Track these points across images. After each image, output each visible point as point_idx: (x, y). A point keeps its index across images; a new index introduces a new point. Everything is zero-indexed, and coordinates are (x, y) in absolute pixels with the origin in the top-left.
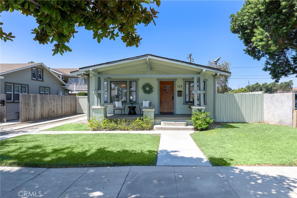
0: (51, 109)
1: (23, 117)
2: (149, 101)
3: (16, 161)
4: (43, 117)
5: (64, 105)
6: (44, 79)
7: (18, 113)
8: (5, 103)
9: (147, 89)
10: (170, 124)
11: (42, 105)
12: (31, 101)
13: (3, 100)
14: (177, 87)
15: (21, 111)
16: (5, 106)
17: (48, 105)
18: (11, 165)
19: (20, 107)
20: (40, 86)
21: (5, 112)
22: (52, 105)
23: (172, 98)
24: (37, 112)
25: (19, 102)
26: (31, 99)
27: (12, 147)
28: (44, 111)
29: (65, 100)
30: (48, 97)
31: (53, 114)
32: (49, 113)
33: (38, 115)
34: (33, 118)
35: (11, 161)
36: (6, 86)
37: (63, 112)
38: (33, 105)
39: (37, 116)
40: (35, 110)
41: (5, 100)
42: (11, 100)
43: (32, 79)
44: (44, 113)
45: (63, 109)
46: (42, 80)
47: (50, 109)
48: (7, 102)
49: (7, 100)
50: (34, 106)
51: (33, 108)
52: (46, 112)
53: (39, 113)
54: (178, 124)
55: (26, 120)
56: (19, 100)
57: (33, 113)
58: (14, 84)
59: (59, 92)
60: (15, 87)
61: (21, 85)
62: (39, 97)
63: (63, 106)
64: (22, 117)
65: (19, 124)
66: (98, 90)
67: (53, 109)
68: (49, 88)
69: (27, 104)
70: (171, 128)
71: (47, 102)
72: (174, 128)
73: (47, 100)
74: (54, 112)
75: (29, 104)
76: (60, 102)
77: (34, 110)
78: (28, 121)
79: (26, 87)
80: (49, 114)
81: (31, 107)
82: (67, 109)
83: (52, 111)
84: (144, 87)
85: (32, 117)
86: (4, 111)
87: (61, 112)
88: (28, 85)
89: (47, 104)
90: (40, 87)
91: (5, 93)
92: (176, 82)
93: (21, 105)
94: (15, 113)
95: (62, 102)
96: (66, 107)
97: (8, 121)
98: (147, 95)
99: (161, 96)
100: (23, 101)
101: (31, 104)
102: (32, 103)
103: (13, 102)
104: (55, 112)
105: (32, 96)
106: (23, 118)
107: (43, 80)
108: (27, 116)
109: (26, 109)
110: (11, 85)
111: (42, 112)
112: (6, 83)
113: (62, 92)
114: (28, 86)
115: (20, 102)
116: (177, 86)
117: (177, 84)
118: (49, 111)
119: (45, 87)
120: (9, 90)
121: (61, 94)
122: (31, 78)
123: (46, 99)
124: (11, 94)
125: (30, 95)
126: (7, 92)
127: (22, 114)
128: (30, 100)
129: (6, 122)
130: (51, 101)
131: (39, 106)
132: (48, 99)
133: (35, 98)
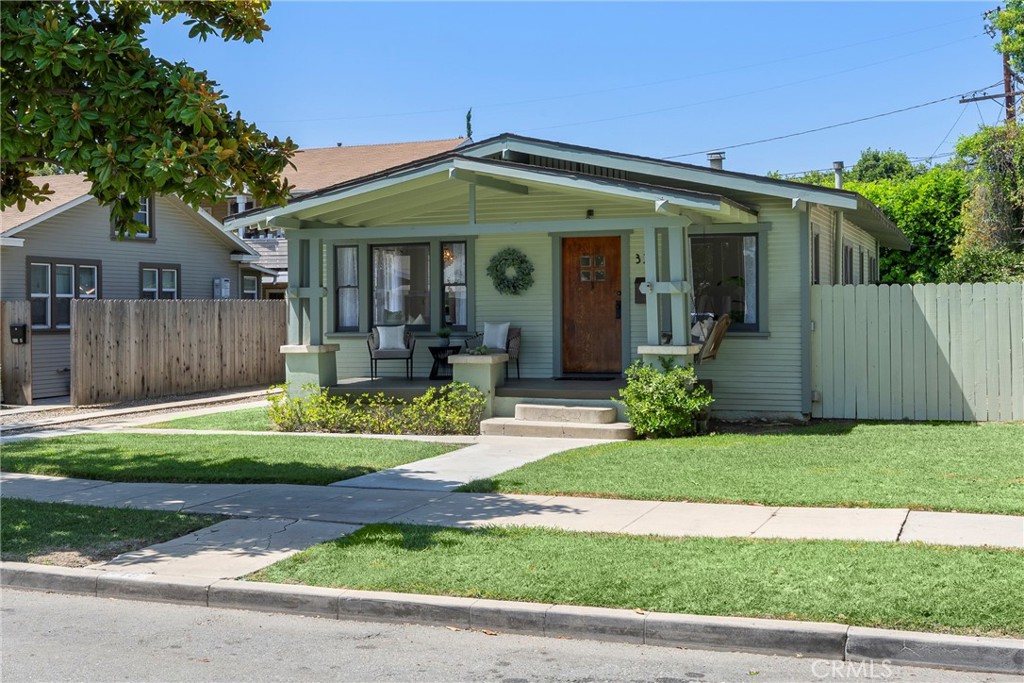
0: (178, 359)
1: (80, 384)
2: (508, 324)
3: (58, 467)
4: (148, 389)
5: (229, 343)
6: (158, 234)
7: (67, 371)
8: (29, 335)
9: (511, 272)
10: (544, 415)
11: (145, 341)
12: (107, 326)
13: (22, 322)
14: (634, 260)
15: (75, 362)
16: (28, 347)
17: (165, 340)
18: (48, 472)
19: (72, 350)
20: (141, 263)
21: (29, 367)
22: (182, 341)
23: (614, 308)
24: (128, 370)
25: (67, 332)
26: (108, 319)
27: (52, 449)
28: (153, 365)
29: (232, 320)
30: (164, 310)
31: (184, 380)
32: (170, 372)
33: (131, 381)
34: (112, 392)
35: (49, 467)
36: (29, 270)
37: (227, 371)
38: (113, 343)
39: (128, 385)
40: (119, 363)
41: (28, 322)
42: (45, 323)
43: (113, 238)
44: (153, 372)
45: (227, 359)
46: (150, 236)
47: (175, 359)
48: (35, 332)
49: (33, 323)
50: (115, 344)
51: (112, 353)
52: (157, 370)
53: (133, 373)
54: (573, 415)
55: (91, 397)
56: (68, 323)
57: (112, 374)
58: (53, 261)
59: (217, 281)
60: (58, 271)
61: (76, 262)
62: (132, 309)
63: (227, 347)
64: (78, 386)
65: (69, 409)
66: (301, 286)
67: (183, 359)
68: (178, 267)
69: (93, 339)
70: (537, 428)
71: (162, 327)
72: (551, 428)
73: (161, 321)
74: (188, 369)
75: (99, 336)
76: (212, 330)
77: (117, 358)
78: (96, 402)
79: (92, 270)
80: (168, 378)
81: (107, 349)
82: (243, 357)
83: (183, 367)
84: (496, 268)
85: (109, 386)
86: (26, 363)
87: (218, 370)
88: (100, 261)
89: (162, 338)
90: (142, 265)
91: (29, 298)
92: (631, 240)
93: (76, 342)
94: (58, 371)
95: (220, 327)
96: (240, 352)
97: (36, 400)
98: (508, 299)
99: (567, 300)
100: (80, 328)
101: (107, 338)
102: (109, 335)
103: (53, 331)
104: (195, 369)
105: (108, 309)
106: (80, 390)
107: (152, 239)
108: (93, 383)
109: (89, 356)
110: (45, 268)
111: (145, 368)
112: (30, 259)
113: (228, 284)
114: (98, 263)
115: (72, 332)
116: (633, 255)
117: (632, 250)
118: (169, 365)
119: (160, 267)
120: (38, 286)
121: (226, 290)
122: (109, 232)
123: (158, 317)
124: (46, 299)
125: (104, 305)
126: (33, 295)
127: (79, 376)
128: (104, 324)
129: (32, 405)
130: (175, 326)
131: (133, 343)
132: (165, 319)
133: (120, 312)
